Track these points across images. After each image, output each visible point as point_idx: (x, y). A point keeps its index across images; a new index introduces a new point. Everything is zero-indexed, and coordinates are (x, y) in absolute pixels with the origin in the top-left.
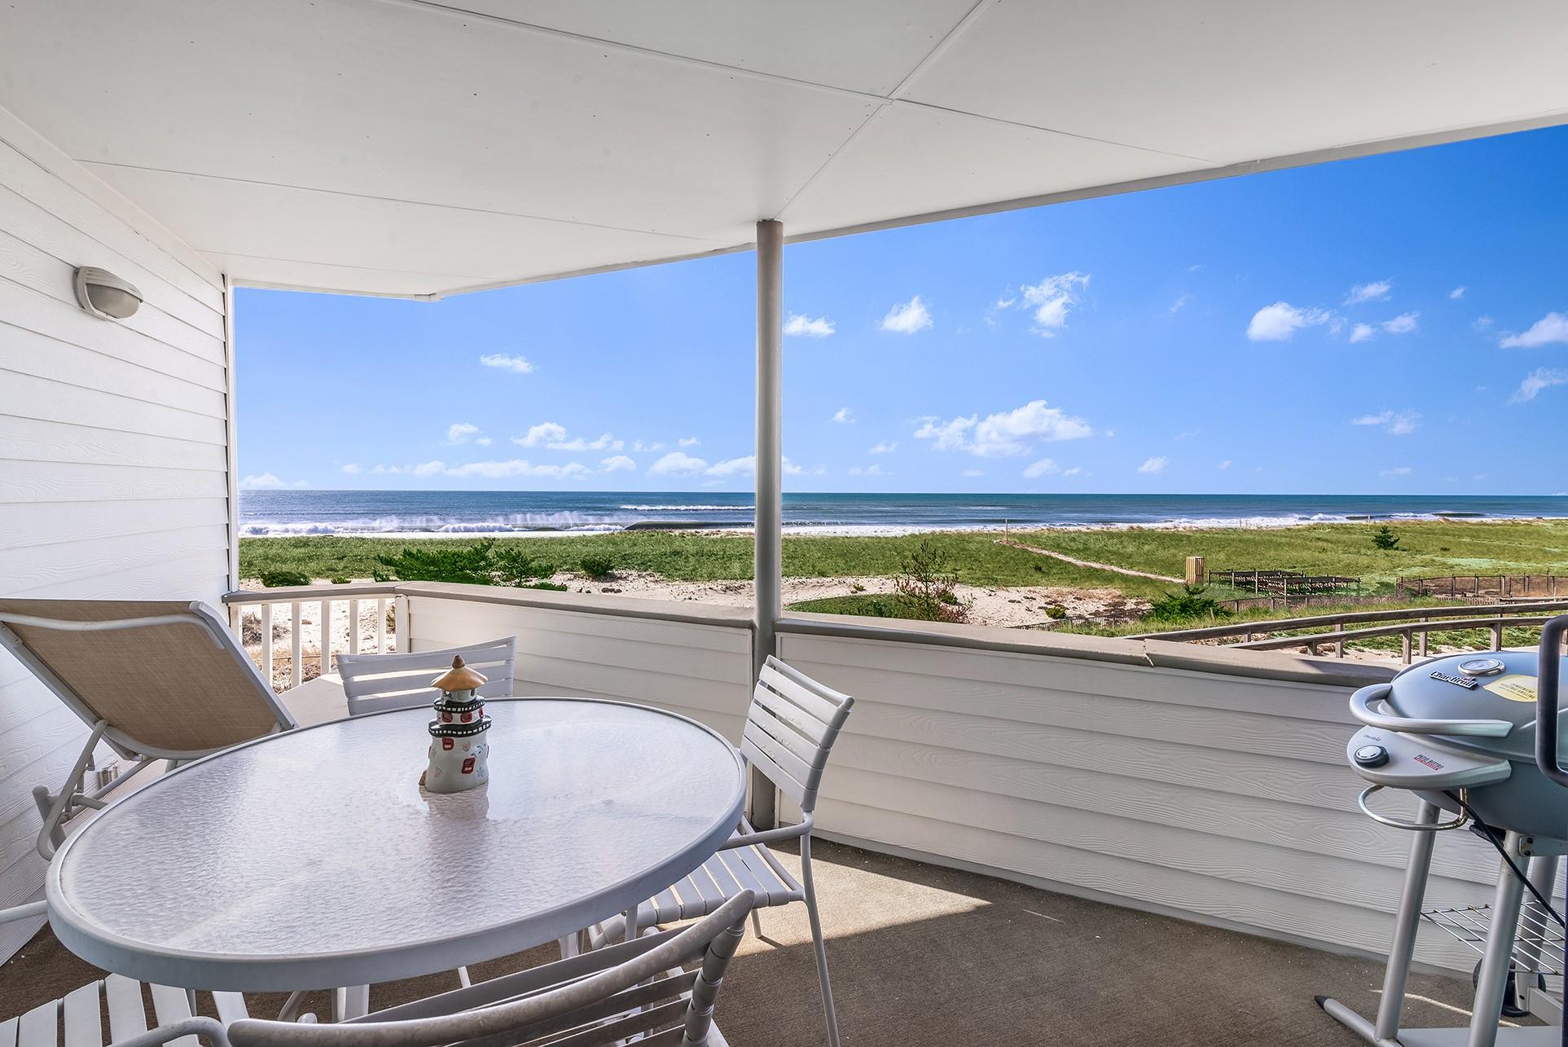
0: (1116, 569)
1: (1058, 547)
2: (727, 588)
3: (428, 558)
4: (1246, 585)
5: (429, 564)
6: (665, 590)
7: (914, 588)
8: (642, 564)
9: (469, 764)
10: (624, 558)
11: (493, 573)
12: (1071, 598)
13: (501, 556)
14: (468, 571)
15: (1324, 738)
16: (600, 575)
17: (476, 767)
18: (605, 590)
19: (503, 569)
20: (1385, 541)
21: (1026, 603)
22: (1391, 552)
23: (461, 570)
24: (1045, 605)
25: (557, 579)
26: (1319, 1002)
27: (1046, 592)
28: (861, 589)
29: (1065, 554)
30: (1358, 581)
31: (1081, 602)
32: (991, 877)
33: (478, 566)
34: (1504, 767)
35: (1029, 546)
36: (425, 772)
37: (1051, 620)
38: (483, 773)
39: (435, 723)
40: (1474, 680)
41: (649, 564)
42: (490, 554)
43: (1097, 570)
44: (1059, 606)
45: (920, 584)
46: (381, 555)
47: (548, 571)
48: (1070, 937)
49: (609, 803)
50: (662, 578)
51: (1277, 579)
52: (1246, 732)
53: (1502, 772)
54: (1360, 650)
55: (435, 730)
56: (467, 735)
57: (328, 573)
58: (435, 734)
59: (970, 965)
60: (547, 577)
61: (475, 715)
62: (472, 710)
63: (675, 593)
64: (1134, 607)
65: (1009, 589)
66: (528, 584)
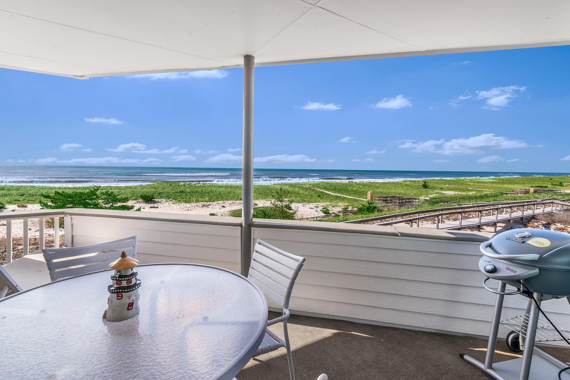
0: (345, 196)
1: (325, 188)
2: (203, 205)
3: (68, 195)
4: (385, 201)
5: (68, 197)
6: (177, 207)
7: (277, 204)
8: (168, 196)
9: (131, 305)
10: (160, 194)
11: (100, 201)
12: (331, 206)
13: (102, 194)
14: (87, 201)
15: (458, 260)
16: (149, 201)
17: (134, 306)
18: (151, 207)
19: (105, 199)
20: (425, 186)
21: (316, 209)
22: (427, 189)
23: (84, 200)
24: (322, 209)
25: (130, 203)
26: (462, 356)
27: (322, 205)
28: (256, 205)
29: (328, 191)
30: (419, 199)
31: (334, 208)
32: (338, 320)
33: (92, 198)
34: (537, 271)
35: (316, 188)
36: (106, 312)
37: (324, 215)
38: (137, 309)
39: (112, 286)
40: (522, 239)
41: (170, 196)
42: (98, 193)
43: (339, 196)
44: (327, 209)
45: (279, 203)
46: (43, 194)
47: (126, 200)
48: (373, 342)
49: (206, 318)
50: (176, 202)
51: (395, 199)
52: (432, 259)
53: (536, 273)
54: (422, 222)
55: (112, 290)
56: (130, 291)
57: (15, 202)
58: (112, 292)
59: (340, 359)
60: (125, 202)
61: (133, 280)
62: (132, 278)
63: (182, 208)
64: (351, 209)
65: (310, 204)
66: (116, 205)
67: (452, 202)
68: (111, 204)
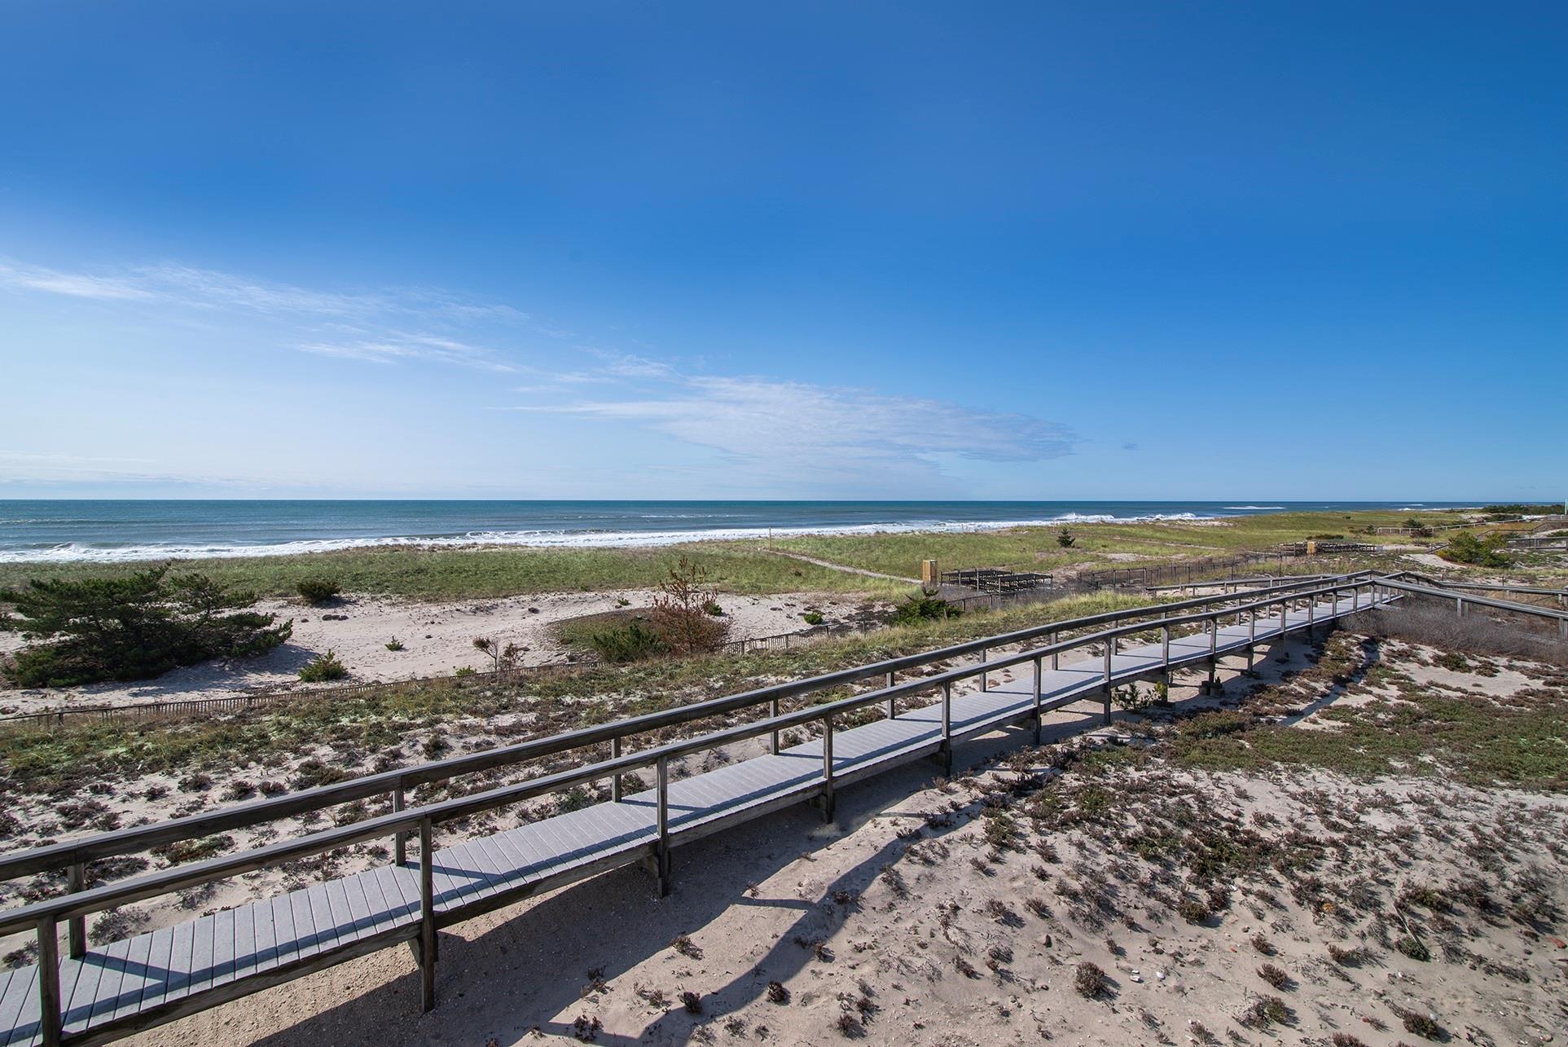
0: (865, 572)
1: (816, 552)
2: (477, 609)
4: (969, 585)
6: (402, 614)
7: (673, 606)
8: (378, 584)
10: (356, 578)
11: (169, 605)
12: (827, 603)
14: (132, 604)
16: (322, 600)
18: (327, 618)
19: (183, 599)
20: (1066, 542)
21: (787, 610)
22: (1070, 550)
23: (121, 603)
24: (804, 612)
25: (263, 608)
27: (805, 598)
28: (626, 603)
29: (823, 560)
31: (836, 607)
33: (145, 598)
35: (790, 552)
37: (810, 627)
41: (386, 584)
42: (163, 582)
43: (849, 574)
44: (817, 612)
45: (679, 602)
50: (400, 600)
51: (994, 579)
60: (247, 606)
63: (415, 618)
64: (881, 609)
65: (772, 596)
66: (219, 616)
67: (1132, 581)
68: (203, 613)
